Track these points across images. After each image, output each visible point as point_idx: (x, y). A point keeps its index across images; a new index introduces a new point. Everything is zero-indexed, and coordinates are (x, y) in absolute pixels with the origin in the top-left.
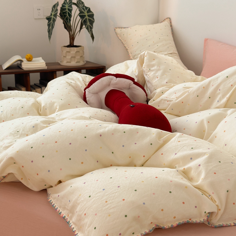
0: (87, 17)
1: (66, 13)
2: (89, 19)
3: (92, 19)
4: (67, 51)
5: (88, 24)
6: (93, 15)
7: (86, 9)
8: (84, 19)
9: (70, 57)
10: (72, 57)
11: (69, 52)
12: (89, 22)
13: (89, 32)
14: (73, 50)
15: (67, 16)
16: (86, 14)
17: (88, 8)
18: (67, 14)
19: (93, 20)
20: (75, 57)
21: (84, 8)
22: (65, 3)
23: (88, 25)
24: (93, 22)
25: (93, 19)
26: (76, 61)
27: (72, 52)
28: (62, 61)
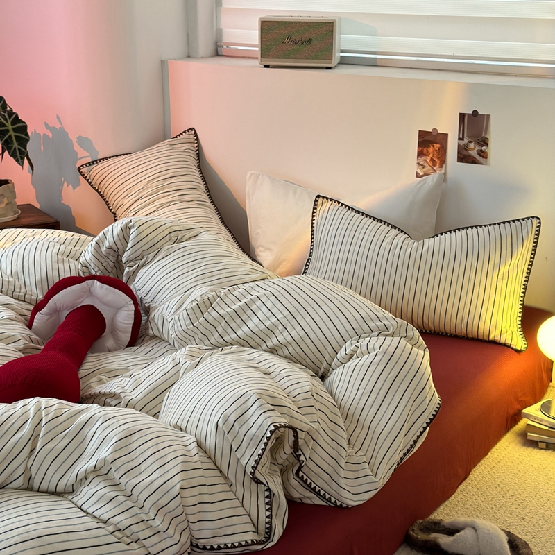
0: (12, 133)
3: (23, 136)
5: (16, 145)
6: (26, 127)
7: (10, 118)
8: (6, 137)
12: (17, 142)
13: (17, 161)
16: (10, 127)
17: (14, 113)
19: (25, 137)
21: (6, 114)
23: (15, 149)
24: (28, 140)
25: (27, 135)
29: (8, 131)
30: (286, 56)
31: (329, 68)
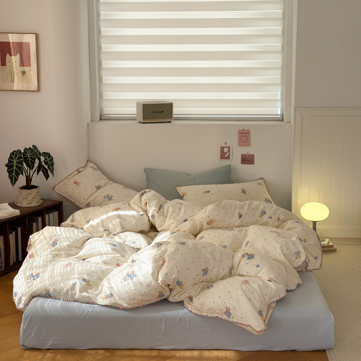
2: (50, 163)
4: (28, 193)
6: (53, 158)
7: (47, 155)
9: (31, 198)
10: (33, 198)
15: (29, 164)
16: (48, 160)
18: (30, 162)
20: (35, 198)
22: (26, 152)
24: (54, 165)
25: (53, 162)
26: (37, 201)
27: (32, 194)
28: (19, 203)
30: (154, 118)
31: (170, 122)
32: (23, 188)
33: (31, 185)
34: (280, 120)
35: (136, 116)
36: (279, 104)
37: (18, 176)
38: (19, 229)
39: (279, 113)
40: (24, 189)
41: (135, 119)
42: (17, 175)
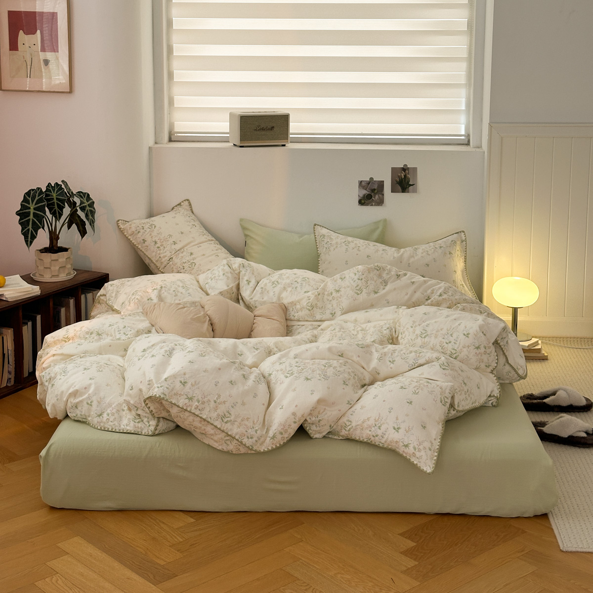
0: (88, 208)
1: (54, 205)
2: (90, 210)
3: (92, 209)
5: (90, 217)
6: (93, 202)
7: (85, 196)
9: (57, 268)
10: (60, 267)
11: (57, 260)
12: (91, 214)
13: (92, 227)
14: (61, 257)
15: (54, 209)
16: (86, 203)
17: (85, 193)
19: (94, 210)
20: (65, 267)
21: (81, 194)
22: (50, 190)
25: (94, 209)
26: (67, 272)
27: (60, 260)
28: (37, 275)
29: (86, 206)
30: (258, 139)
31: (284, 145)
32: (45, 250)
33: (59, 245)
34: (463, 144)
35: (228, 135)
36: (463, 119)
37: (37, 231)
38: (39, 318)
39: (463, 133)
40: (46, 252)
41: (226, 140)
42: (36, 228)
